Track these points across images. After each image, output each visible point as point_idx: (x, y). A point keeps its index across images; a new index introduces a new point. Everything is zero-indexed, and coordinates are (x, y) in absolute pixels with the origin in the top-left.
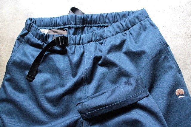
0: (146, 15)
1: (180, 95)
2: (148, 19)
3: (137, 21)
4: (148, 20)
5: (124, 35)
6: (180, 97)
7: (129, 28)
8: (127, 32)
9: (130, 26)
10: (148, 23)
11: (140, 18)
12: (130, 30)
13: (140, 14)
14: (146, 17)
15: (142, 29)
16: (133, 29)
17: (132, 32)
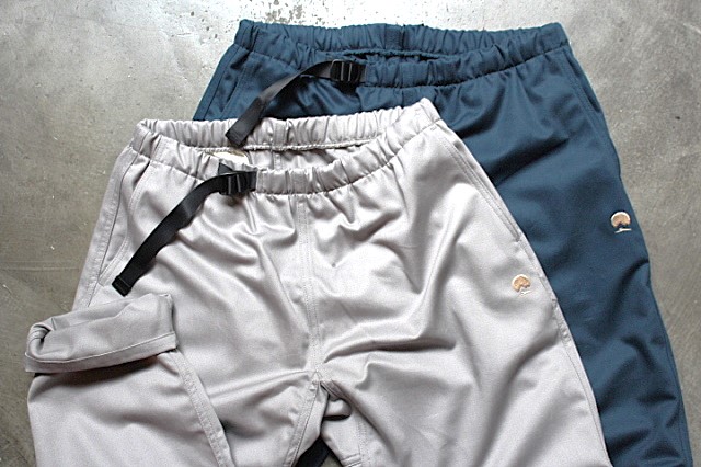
0: (562, 39)
1: (621, 225)
2: (565, 47)
3: (539, 48)
4: (564, 51)
5: (504, 79)
6: (621, 230)
7: (518, 63)
8: (512, 71)
9: (521, 60)
10: (562, 57)
11: (548, 42)
12: (519, 66)
13: (550, 34)
14: (562, 44)
15: (547, 69)
16: (528, 67)
17: (524, 72)
